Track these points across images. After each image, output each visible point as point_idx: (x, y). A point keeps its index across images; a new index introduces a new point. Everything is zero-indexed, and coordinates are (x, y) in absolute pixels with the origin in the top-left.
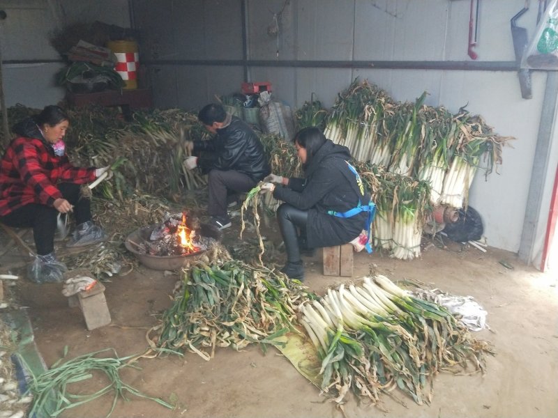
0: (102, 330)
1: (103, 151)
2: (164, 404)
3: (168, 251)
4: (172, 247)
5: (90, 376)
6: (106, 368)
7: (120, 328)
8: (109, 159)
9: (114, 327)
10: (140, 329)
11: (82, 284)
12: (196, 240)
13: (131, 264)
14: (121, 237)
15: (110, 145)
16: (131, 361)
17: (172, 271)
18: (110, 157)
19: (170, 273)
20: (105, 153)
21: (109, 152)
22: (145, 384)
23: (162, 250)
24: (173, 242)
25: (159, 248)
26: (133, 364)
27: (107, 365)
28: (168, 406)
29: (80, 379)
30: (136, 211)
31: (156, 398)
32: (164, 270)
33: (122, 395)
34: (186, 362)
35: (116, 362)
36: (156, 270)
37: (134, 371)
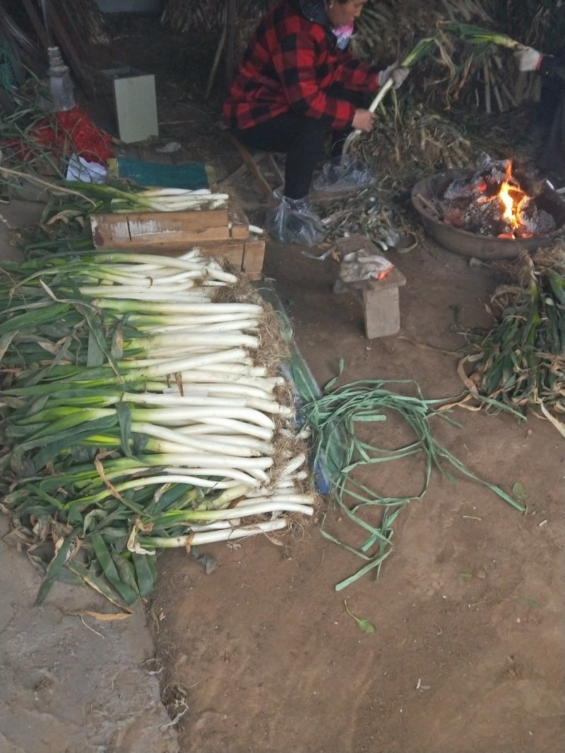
0: (388, 344)
1: (365, 25)
2: (507, 498)
3: (481, 225)
4: (490, 219)
5: (383, 418)
6: (406, 410)
7: (415, 345)
8: (375, 42)
9: (404, 340)
10: (445, 354)
11: (372, 267)
12: (528, 212)
13: (414, 234)
14: (395, 184)
15: (377, 16)
16: (443, 408)
17: (484, 260)
18: (378, 38)
19: (478, 263)
20: (371, 32)
21: (377, 28)
22: (469, 454)
23: (471, 222)
24: (492, 211)
25: (468, 218)
26: (445, 413)
27: (408, 406)
28: (514, 504)
29: (369, 419)
30: (423, 143)
31: (492, 483)
32: (471, 257)
33: (438, 463)
34: (530, 432)
35: (421, 405)
36: (457, 253)
37: (449, 427)
